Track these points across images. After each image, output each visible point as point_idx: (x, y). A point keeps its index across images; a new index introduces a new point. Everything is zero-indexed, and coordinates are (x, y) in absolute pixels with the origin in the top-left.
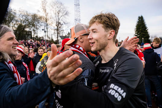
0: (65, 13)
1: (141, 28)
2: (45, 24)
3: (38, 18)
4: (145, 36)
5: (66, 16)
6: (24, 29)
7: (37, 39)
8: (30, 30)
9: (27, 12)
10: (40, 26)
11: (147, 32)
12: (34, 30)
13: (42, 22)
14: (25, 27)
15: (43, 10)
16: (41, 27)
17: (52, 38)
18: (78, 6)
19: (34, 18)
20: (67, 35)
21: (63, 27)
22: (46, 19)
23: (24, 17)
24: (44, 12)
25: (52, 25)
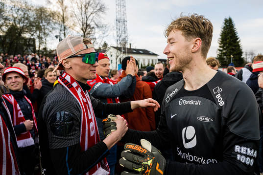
0: (98, 8)
1: (228, 38)
2: (61, 27)
3: (47, 15)
4: (235, 52)
5: (100, 13)
6: (20, 35)
7: (45, 53)
8: (32, 37)
9: (26, 2)
10: (51, 29)
11: (239, 46)
12: (39, 37)
13: (55, 23)
14: (22, 30)
16: (53, 32)
19: (41, 15)
20: (101, 47)
21: (94, 33)
22: (63, 18)
23: (20, 12)
24: (59, 5)
25: (75, 29)
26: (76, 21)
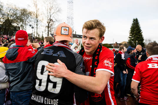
0: (57, 10)
1: (135, 31)
2: (35, 20)
3: (27, 13)
4: (139, 39)
5: (58, 13)
6: (11, 24)
10: (29, 21)
11: (142, 35)
12: (22, 26)
13: (32, 18)
15: (34, 5)
19: (24, 13)
22: (37, 15)
23: (12, 11)
25: (43, 22)
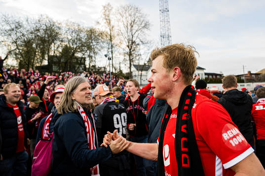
0: (143, 25)
2: (109, 45)
3: (97, 35)
5: (145, 30)
6: (73, 54)
7: (94, 70)
8: (83, 56)
9: (79, 25)
10: (100, 48)
12: (90, 56)
13: (103, 42)
14: (75, 51)
15: (105, 21)
17: (120, 69)
18: (165, 13)
19: (91, 35)
20: (146, 62)
21: (139, 49)
22: (111, 36)
23: (74, 34)
24: (106, 25)
25: (121, 46)
26: (123, 39)
